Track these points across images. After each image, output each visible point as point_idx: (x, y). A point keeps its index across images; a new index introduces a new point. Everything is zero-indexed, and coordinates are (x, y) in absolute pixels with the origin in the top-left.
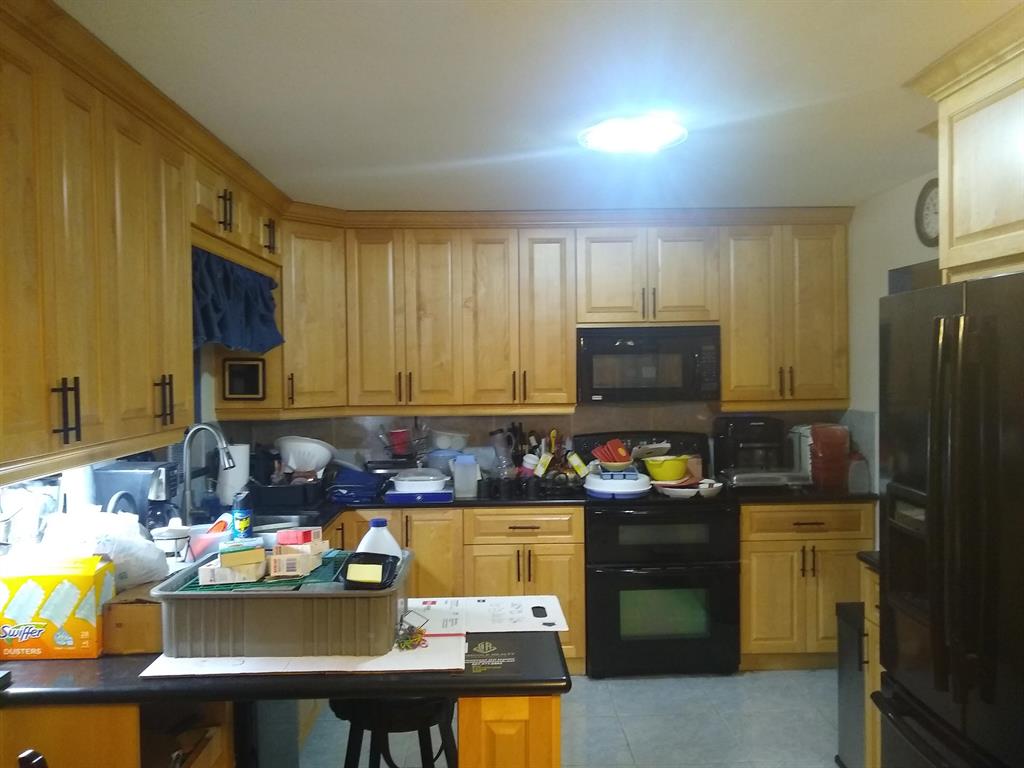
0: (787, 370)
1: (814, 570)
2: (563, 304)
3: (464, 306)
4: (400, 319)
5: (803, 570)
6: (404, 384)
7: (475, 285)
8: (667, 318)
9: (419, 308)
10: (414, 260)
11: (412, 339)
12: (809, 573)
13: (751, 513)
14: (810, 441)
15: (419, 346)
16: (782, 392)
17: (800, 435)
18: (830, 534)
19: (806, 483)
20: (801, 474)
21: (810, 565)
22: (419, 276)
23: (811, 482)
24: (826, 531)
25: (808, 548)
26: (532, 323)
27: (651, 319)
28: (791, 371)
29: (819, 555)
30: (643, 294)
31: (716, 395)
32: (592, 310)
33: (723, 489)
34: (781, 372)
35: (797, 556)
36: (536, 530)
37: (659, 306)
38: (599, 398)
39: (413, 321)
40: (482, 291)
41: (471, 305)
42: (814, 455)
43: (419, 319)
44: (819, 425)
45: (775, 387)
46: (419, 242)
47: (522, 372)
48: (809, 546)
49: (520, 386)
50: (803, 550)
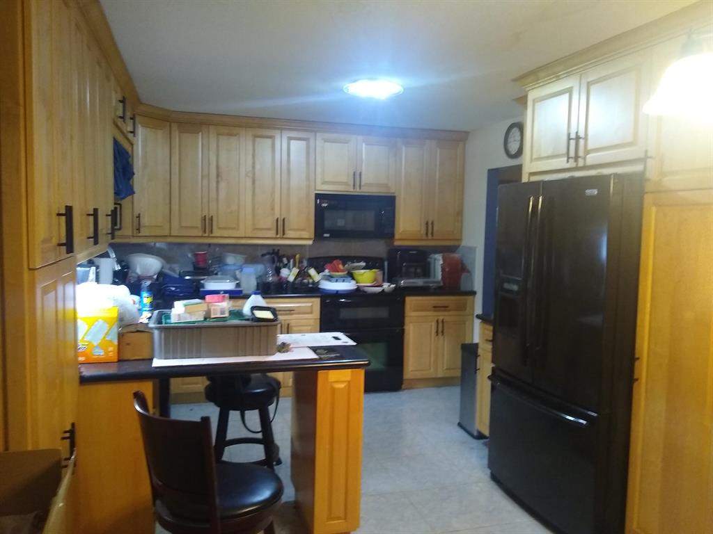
0: (430, 222)
1: (443, 332)
2: (308, 179)
3: (246, 176)
4: (205, 182)
5: (437, 332)
6: (208, 223)
7: (254, 163)
8: (366, 190)
9: (218, 176)
10: (215, 145)
11: (213, 194)
12: (440, 334)
13: (410, 301)
14: (441, 262)
15: (217, 199)
16: (427, 234)
17: (435, 259)
18: (451, 313)
19: (439, 285)
20: (435, 280)
21: (440, 330)
22: (218, 156)
23: (442, 284)
24: (449, 311)
25: (440, 320)
26: (289, 189)
27: (358, 190)
28: (432, 223)
29: (445, 324)
30: (354, 175)
31: (391, 236)
32: (325, 183)
33: (396, 288)
34: (427, 224)
35: (434, 325)
36: (292, 312)
37: (363, 183)
38: (327, 235)
39: (213, 184)
40: (258, 167)
41: (250, 175)
42: (443, 270)
43: (218, 182)
44: (446, 254)
45: (423, 231)
46: (218, 134)
47: (282, 219)
48: (441, 318)
49: (281, 227)
50: (437, 321)
